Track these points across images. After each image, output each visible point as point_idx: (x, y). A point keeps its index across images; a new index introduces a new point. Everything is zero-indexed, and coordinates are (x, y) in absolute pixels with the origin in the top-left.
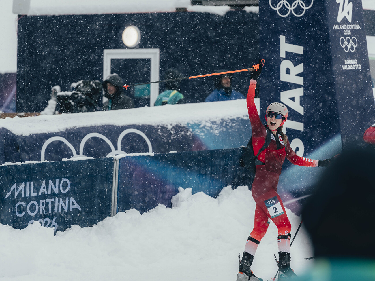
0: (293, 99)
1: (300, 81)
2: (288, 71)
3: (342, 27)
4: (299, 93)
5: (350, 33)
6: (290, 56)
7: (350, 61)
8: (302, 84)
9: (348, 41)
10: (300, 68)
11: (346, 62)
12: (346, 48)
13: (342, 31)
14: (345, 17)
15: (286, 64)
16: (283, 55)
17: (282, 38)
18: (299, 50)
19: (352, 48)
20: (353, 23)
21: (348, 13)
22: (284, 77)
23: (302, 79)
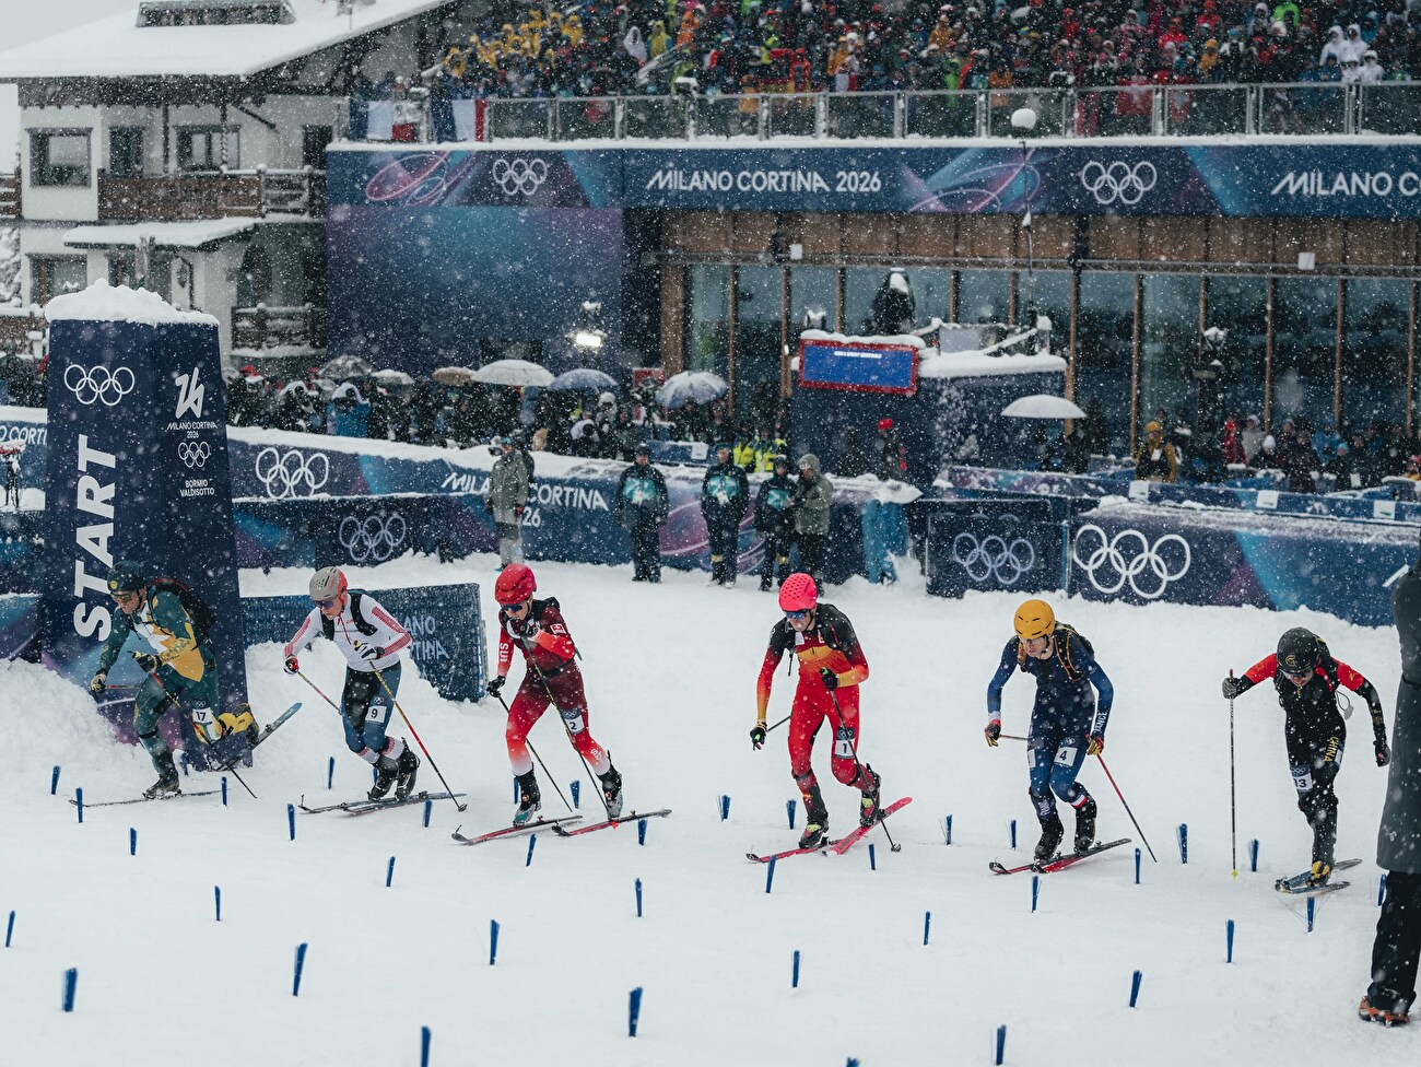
0: (96, 541)
1: (109, 511)
2: (90, 494)
3: (184, 426)
4: (107, 530)
5: (197, 435)
6: (93, 469)
7: (195, 483)
8: (111, 515)
9: (194, 449)
10: (110, 491)
11: (187, 484)
12: (190, 460)
13: (184, 433)
14: (190, 409)
15: (87, 482)
16: (82, 467)
17: (83, 439)
18: (108, 460)
19: (200, 459)
20: (203, 418)
21: (196, 402)
22: (83, 504)
23: (111, 508)
